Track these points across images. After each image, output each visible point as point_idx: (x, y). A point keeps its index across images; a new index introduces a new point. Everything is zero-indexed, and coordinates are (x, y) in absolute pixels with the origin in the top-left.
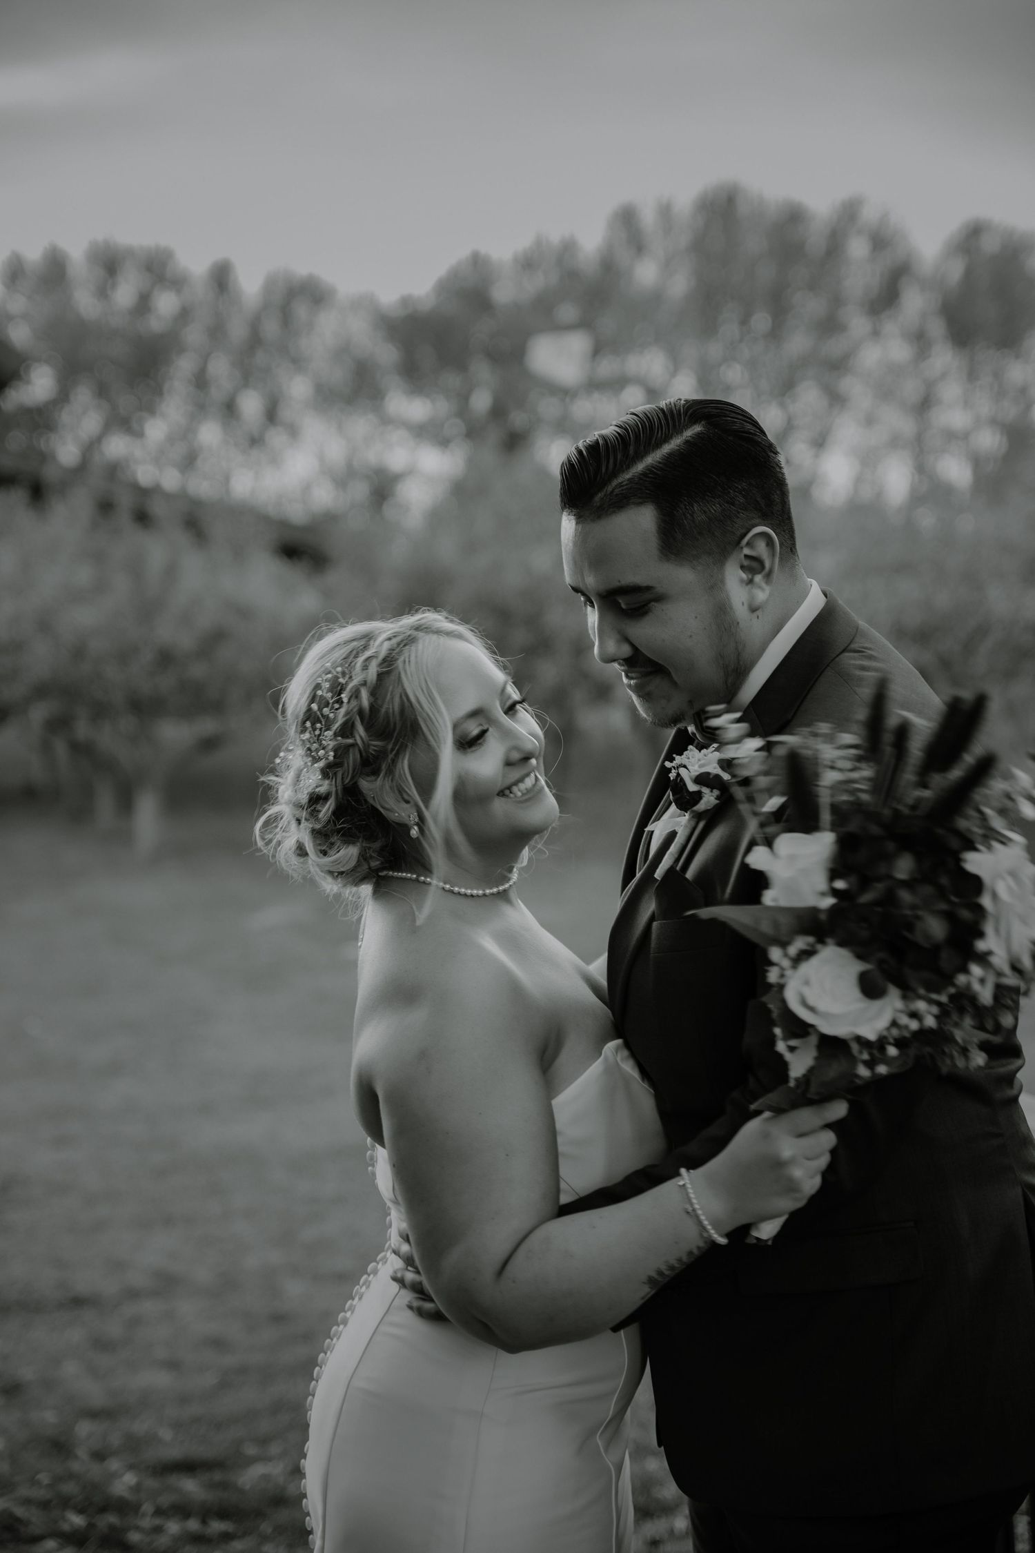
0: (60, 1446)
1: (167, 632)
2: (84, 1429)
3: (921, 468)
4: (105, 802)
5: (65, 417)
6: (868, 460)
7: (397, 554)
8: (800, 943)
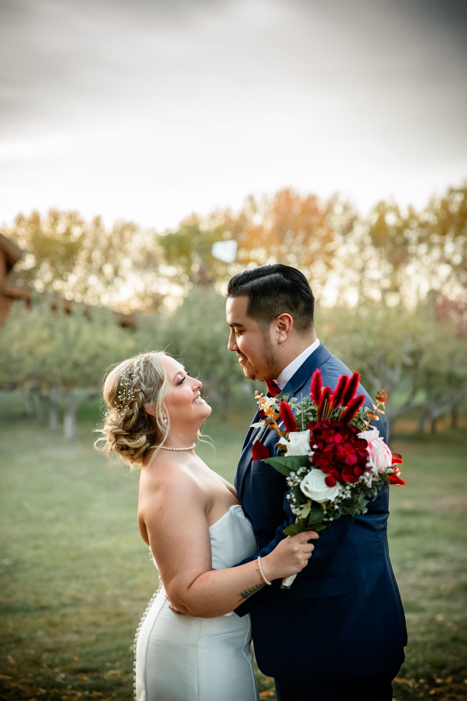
0: (36, 663)
1: (77, 355)
2: (45, 656)
3: (361, 293)
4: (53, 419)
5: (38, 274)
6: (342, 290)
7: (163, 326)
8: (301, 470)
